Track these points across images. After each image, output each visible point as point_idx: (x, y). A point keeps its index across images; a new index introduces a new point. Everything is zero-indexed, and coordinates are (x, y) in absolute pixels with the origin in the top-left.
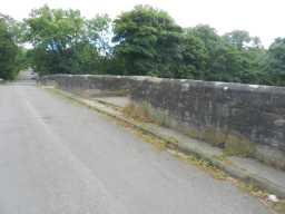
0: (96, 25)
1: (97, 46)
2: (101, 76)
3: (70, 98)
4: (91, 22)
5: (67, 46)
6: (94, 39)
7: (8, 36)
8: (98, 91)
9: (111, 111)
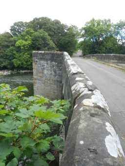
0: (119, 27)
1: (118, 38)
2: (118, 55)
3: (103, 63)
4: (116, 25)
5: (101, 39)
6: (117, 35)
7: (74, 35)
8: (116, 61)
9: (121, 67)
